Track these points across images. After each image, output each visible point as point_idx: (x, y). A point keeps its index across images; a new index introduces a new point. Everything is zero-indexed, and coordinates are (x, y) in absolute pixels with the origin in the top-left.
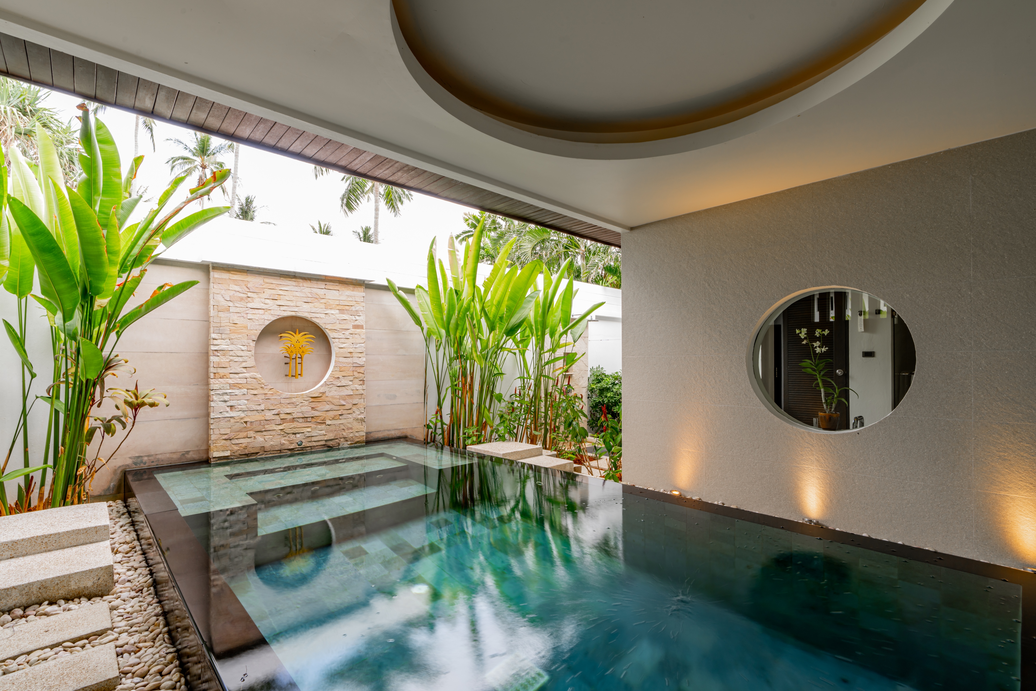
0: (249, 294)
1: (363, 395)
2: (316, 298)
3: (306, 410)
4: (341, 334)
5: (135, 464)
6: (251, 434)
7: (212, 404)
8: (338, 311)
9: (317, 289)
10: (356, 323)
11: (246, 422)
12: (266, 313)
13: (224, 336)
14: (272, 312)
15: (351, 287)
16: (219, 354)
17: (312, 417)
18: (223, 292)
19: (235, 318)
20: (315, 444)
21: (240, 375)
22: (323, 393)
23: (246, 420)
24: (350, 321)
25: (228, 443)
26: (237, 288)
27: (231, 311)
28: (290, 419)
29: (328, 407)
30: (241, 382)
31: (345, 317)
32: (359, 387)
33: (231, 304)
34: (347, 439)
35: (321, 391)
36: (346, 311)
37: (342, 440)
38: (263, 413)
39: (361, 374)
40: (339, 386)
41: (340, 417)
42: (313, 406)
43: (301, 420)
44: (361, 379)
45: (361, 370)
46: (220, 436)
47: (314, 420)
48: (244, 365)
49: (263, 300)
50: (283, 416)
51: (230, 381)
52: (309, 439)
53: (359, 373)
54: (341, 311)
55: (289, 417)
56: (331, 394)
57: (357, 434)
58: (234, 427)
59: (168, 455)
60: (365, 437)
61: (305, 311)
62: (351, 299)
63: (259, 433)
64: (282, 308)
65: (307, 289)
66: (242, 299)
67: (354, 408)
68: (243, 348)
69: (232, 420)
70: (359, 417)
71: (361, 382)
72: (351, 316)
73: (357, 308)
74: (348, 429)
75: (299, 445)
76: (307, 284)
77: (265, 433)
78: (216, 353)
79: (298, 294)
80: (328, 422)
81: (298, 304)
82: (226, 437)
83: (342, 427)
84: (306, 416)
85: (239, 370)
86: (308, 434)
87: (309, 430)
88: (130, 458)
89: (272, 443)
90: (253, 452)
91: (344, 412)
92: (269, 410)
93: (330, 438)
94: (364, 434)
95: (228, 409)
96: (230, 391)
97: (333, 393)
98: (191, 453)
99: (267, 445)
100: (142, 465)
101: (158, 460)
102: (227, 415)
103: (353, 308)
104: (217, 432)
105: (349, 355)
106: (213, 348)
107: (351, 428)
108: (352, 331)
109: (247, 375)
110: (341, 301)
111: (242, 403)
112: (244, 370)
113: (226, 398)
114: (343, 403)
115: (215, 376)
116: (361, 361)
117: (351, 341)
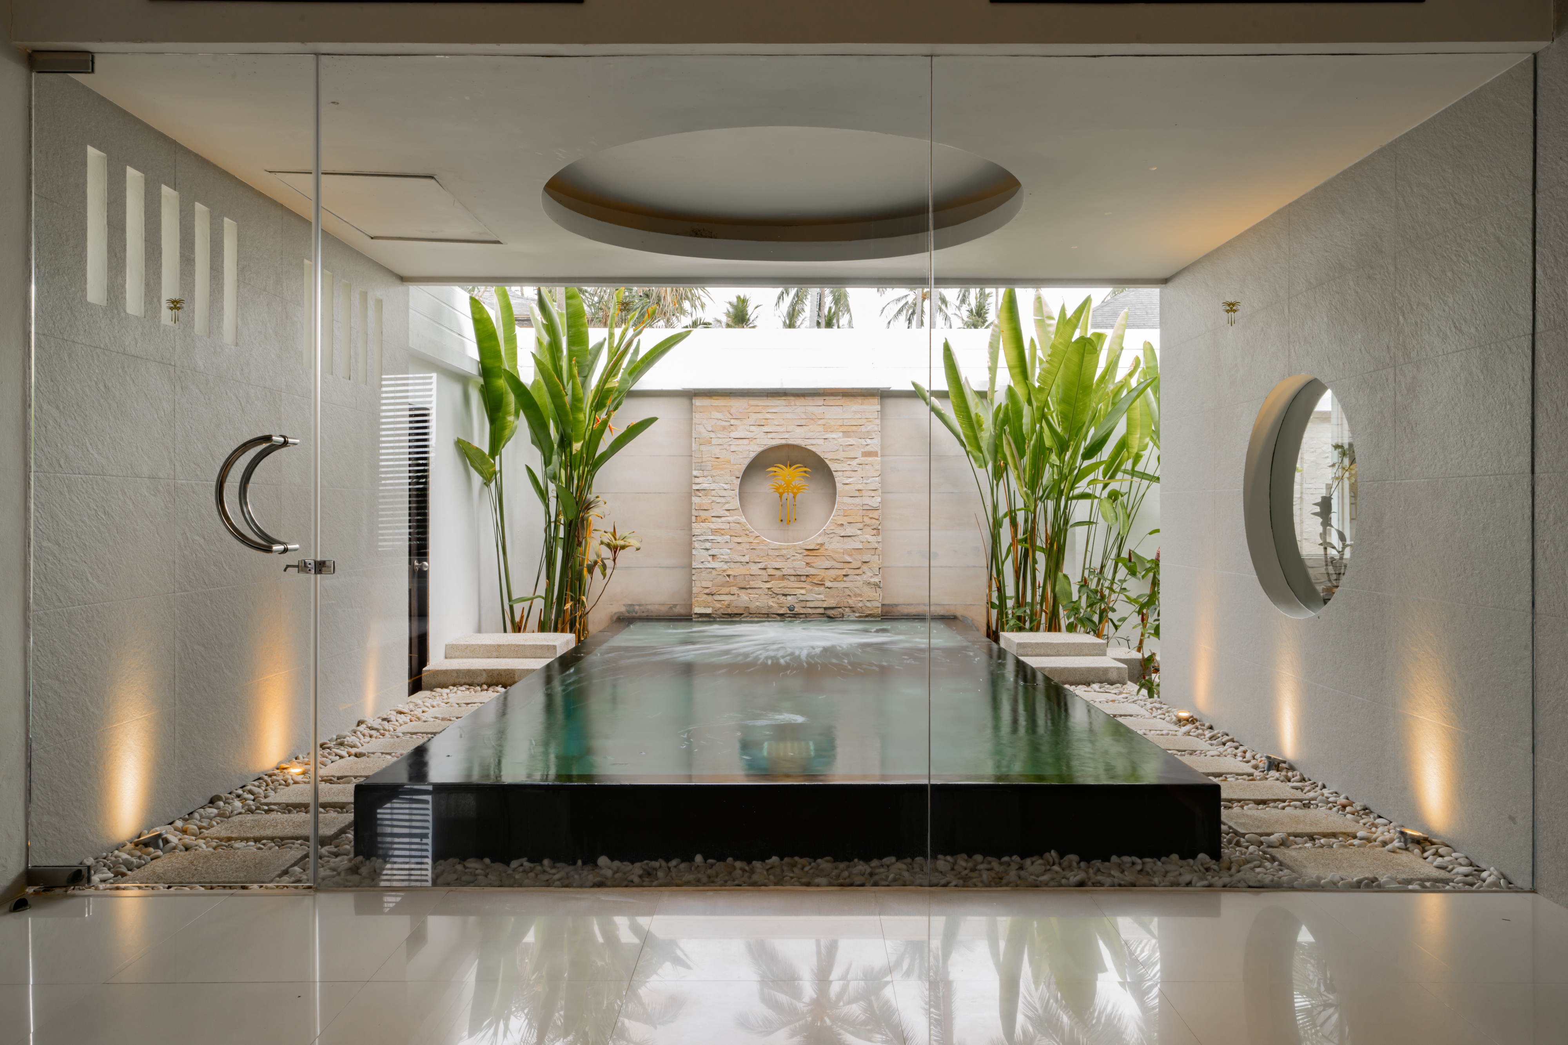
0: (733, 422)
1: (877, 550)
2: (812, 419)
3: (799, 565)
4: (845, 465)
5: (628, 612)
6: (734, 590)
7: (694, 552)
8: (841, 434)
9: (813, 407)
10: (867, 449)
11: (729, 576)
12: (751, 443)
13: (706, 473)
14: (758, 441)
15: (859, 400)
16: (700, 495)
17: (807, 576)
18: (704, 421)
19: (716, 451)
20: (810, 611)
21: (723, 519)
22: (822, 545)
23: (729, 573)
24: (859, 447)
25: (710, 598)
26: (719, 416)
27: (713, 443)
28: (779, 576)
29: (827, 564)
30: (723, 527)
31: (851, 441)
32: (872, 539)
33: (712, 435)
34: (854, 609)
35: (819, 542)
36: (852, 434)
37: (847, 609)
38: (748, 566)
39: (874, 521)
40: (843, 536)
41: (845, 579)
42: (808, 561)
43: (792, 578)
44: (875, 527)
45: (875, 514)
46: (702, 589)
47: (809, 579)
48: (727, 507)
49: (747, 427)
50: (771, 572)
51: (713, 526)
52: (803, 604)
53: (871, 518)
54: (846, 434)
55: (778, 573)
56: (832, 547)
57: (868, 604)
58: (716, 581)
59: (657, 607)
60: (880, 610)
61: (797, 437)
62: (859, 416)
63: (744, 591)
64: (770, 436)
65: (800, 407)
66: (724, 428)
67: (865, 568)
68: (726, 486)
69: (714, 572)
70: (872, 580)
71: (875, 531)
72: (860, 440)
73: (869, 428)
74: (856, 595)
75: (790, 610)
76: (800, 401)
77: (749, 591)
78: (698, 493)
79: (788, 416)
80: (828, 584)
81: (790, 428)
82: (707, 591)
83: (848, 592)
84: (799, 573)
85: (721, 513)
86: (802, 598)
87: (803, 591)
88: (624, 605)
89: (758, 604)
90: (736, 612)
91: (850, 572)
92: (755, 562)
93: (831, 606)
94: (880, 605)
95: (710, 559)
96: (712, 537)
97: (835, 545)
98: (678, 607)
99: (753, 606)
100: (634, 614)
101: (648, 611)
102: (709, 566)
103: (863, 429)
104: (698, 584)
105: (857, 494)
106: (695, 487)
107: (860, 595)
108: (861, 459)
109: (730, 519)
110: (846, 421)
111: (724, 553)
112: (727, 513)
113: (708, 545)
114: (849, 559)
115: (696, 519)
116: (875, 502)
117: (860, 473)
